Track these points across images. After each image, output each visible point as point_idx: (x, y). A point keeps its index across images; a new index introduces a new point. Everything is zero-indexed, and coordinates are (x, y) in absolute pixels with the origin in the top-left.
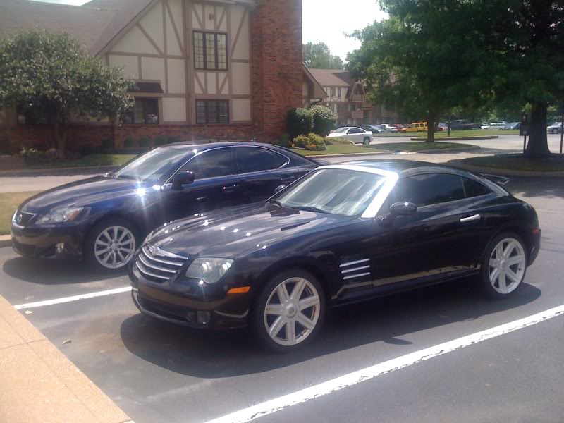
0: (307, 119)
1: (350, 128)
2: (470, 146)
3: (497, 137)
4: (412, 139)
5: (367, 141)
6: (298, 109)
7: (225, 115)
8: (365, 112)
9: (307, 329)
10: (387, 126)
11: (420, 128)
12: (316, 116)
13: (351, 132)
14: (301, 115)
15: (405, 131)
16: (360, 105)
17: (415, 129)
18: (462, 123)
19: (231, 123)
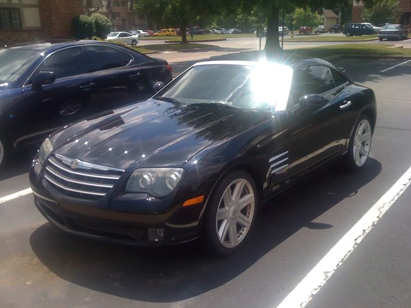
0: (90, 24)
1: (120, 33)
2: (213, 46)
3: (225, 40)
4: (166, 42)
5: (134, 43)
6: (81, 16)
7: (18, 22)
8: (123, 20)
9: (245, 227)
10: (142, 32)
11: (168, 33)
12: (96, 22)
13: (121, 35)
14: (85, 21)
15: (156, 36)
16: (118, 15)
17: (165, 34)
18: (197, 29)
19: (24, 28)
